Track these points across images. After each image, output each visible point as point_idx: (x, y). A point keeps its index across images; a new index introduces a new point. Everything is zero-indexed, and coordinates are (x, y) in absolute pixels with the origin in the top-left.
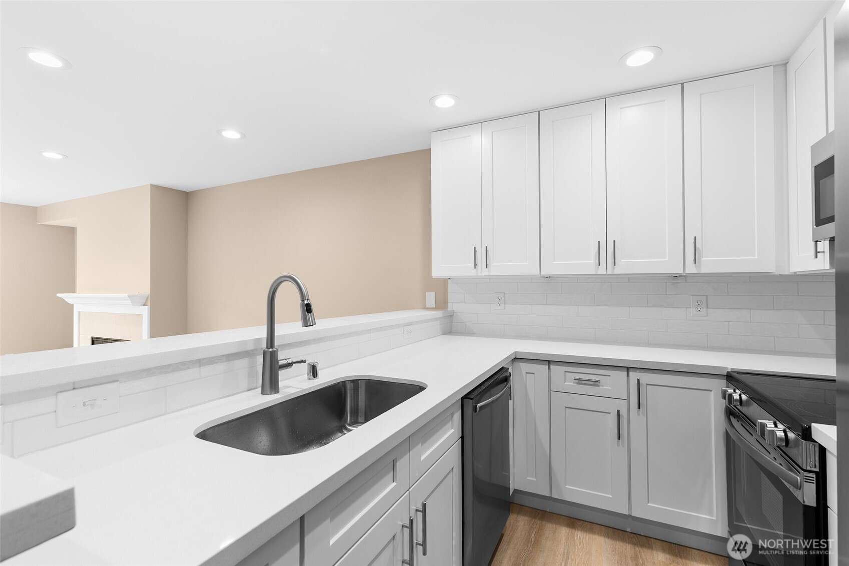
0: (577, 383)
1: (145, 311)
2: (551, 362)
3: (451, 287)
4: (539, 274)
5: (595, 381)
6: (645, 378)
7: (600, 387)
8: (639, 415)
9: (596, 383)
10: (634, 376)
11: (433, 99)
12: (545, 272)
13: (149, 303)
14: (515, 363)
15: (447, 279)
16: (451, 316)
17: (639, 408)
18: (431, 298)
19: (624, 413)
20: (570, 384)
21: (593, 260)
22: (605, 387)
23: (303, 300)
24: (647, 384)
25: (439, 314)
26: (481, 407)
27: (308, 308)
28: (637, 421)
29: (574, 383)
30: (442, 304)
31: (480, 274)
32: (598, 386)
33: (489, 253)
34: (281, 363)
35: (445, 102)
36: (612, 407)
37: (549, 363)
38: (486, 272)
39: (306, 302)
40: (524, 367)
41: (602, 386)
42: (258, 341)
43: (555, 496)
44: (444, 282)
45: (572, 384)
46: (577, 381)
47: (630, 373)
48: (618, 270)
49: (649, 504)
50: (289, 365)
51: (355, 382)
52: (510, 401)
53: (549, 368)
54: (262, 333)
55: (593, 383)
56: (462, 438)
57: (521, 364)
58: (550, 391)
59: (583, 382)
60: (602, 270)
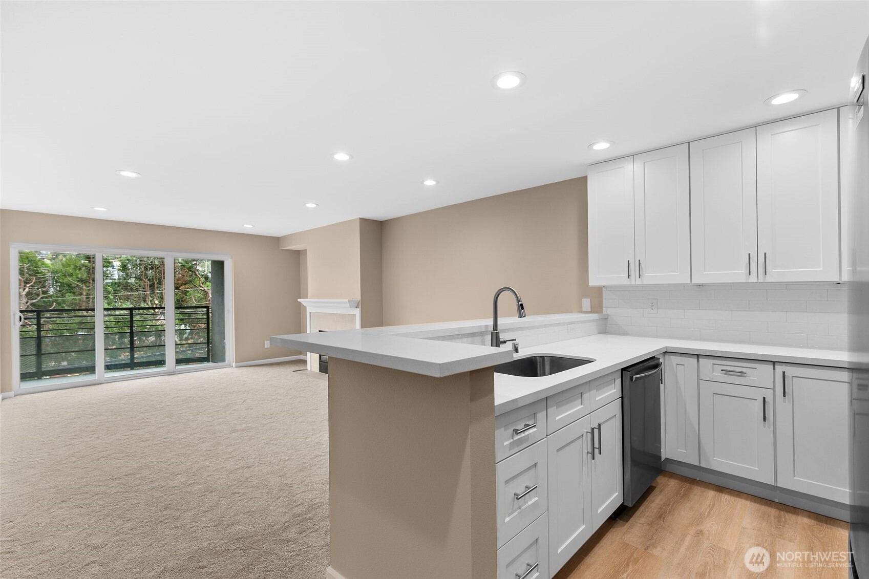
0: (725, 374)
1: (357, 312)
2: (700, 356)
3: (605, 294)
4: (689, 282)
5: (742, 373)
6: (790, 371)
7: (747, 378)
8: (784, 402)
9: (742, 374)
10: (779, 369)
11: (591, 145)
12: (696, 280)
13: (360, 306)
14: (666, 356)
15: (602, 287)
16: (606, 319)
17: (784, 395)
18: (586, 303)
19: (769, 400)
20: (718, 375)
21: (743, 271)
22: (751, 378)
23: (518, 302)
24: (793, 377)
25: (595, 316)
26: (636, 378)
27: (522, 307)
28: (782, 408)
29: (721, 374)
30: (597, 307)
31: (633, 283)
32: (745, 377)
33: (642, 265)
34: (501, 340)
35: (601, 146)
36: (759, 395)
37: (698, 356)
38: (639, 282)
39: (520, 303)
40: (674, 359)
41: (750, 377)
42: (487, 326)
43: (703, 465)
44: (599, 290)
45: (720, 374)
46: (725, 372)
47: (776, 366)
48: (769, 279)
49: (795, 478)
50: (505, 342)
51: (543, 357)
52: (661, 385)
53: (698, 361)
54: (491, 322)
55: (739, 374)
56: (622, 397)
57: (671, 357)
58: (699, 379)
59: (730, 373)
60: (753, 279)
